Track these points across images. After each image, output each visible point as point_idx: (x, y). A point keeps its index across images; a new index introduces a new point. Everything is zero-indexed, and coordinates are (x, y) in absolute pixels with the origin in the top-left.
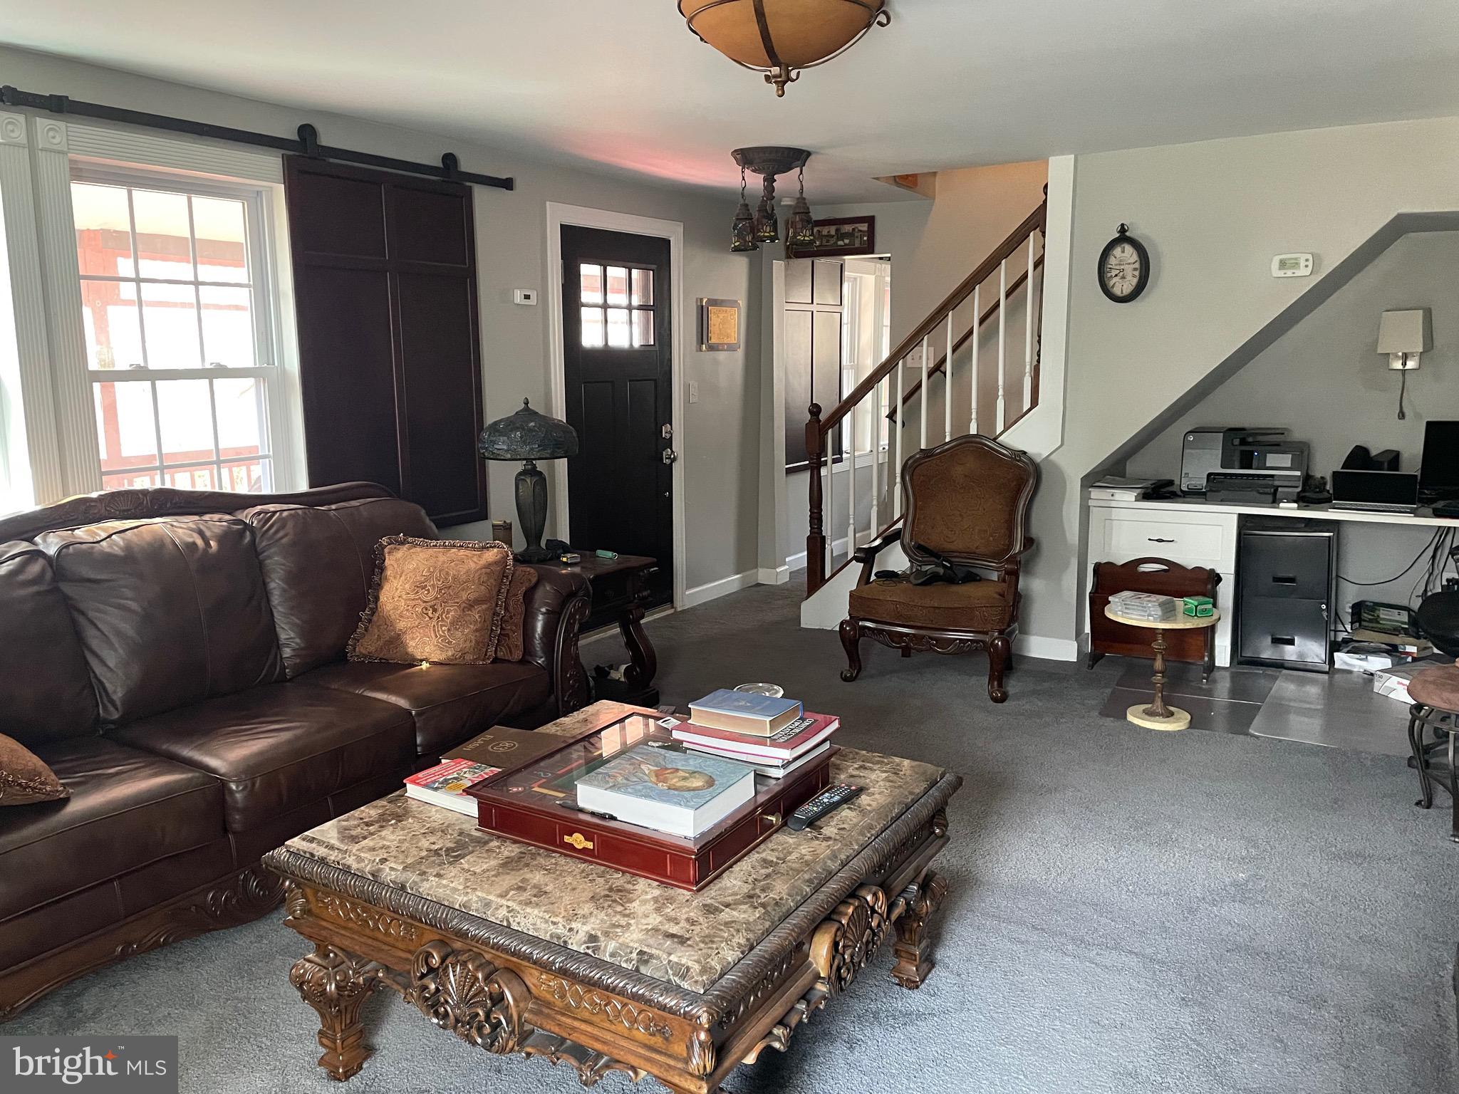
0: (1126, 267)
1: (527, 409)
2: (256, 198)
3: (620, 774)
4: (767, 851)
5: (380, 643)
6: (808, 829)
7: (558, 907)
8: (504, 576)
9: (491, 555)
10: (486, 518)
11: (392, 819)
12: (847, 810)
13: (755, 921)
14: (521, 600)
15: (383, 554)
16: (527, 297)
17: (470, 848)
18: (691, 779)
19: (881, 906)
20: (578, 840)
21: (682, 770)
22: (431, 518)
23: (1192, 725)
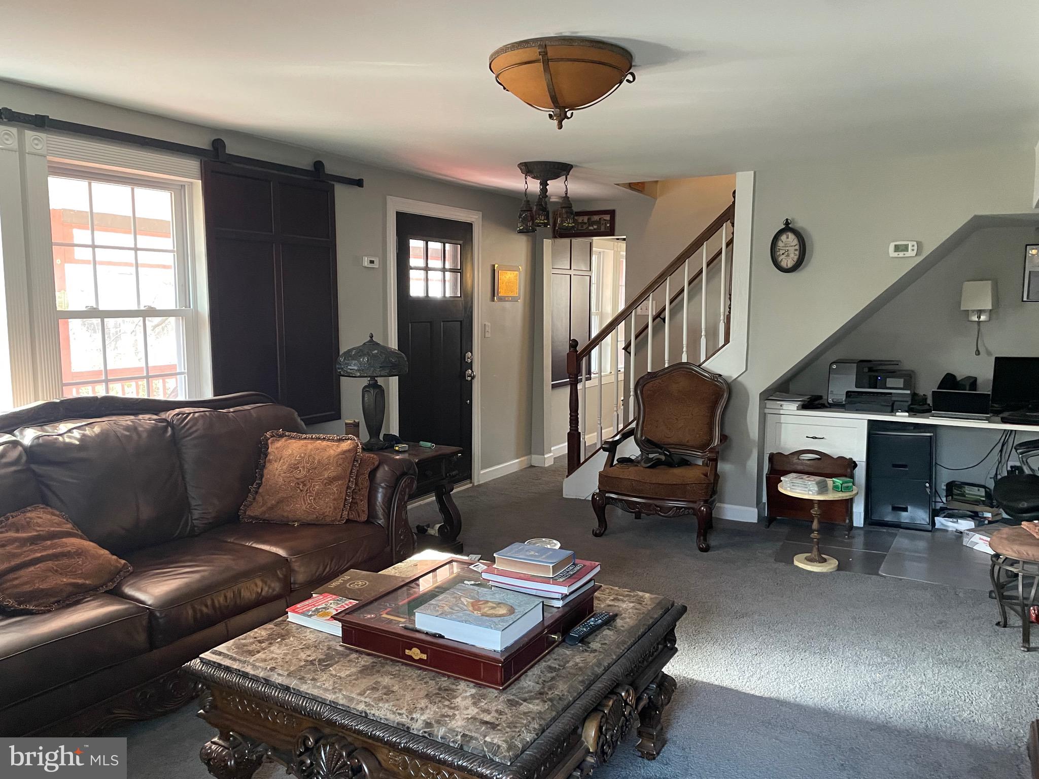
0: (790, 248)
1: (371, 340)
2: (181, 190)
3: (446, 605)
4: (551, 661)
5: (264, 509)
6: (580, 644)
7: (402, 702)
8: (354, 460)
9: (346, 445)
10: (340, 418)
11: (278, 638)
12: (607, 631)
13: (545, 711)
14: (367, 478)
15: (267, 444)
16: (372, 262)
17: (336, 659)
18: (498, 608)
19: (631, 700)
20: (416, 653)
21: (490, 602)
22: (302, 418)
23: (840, 568)
